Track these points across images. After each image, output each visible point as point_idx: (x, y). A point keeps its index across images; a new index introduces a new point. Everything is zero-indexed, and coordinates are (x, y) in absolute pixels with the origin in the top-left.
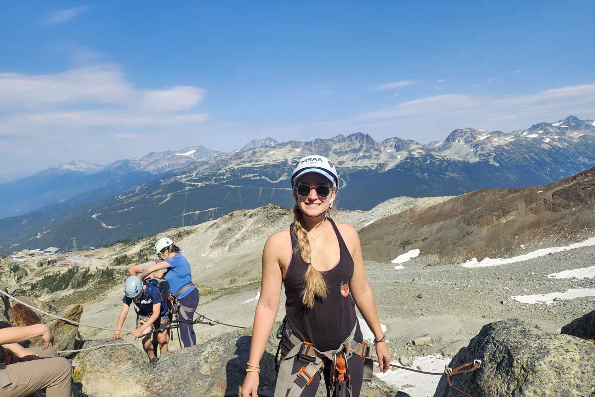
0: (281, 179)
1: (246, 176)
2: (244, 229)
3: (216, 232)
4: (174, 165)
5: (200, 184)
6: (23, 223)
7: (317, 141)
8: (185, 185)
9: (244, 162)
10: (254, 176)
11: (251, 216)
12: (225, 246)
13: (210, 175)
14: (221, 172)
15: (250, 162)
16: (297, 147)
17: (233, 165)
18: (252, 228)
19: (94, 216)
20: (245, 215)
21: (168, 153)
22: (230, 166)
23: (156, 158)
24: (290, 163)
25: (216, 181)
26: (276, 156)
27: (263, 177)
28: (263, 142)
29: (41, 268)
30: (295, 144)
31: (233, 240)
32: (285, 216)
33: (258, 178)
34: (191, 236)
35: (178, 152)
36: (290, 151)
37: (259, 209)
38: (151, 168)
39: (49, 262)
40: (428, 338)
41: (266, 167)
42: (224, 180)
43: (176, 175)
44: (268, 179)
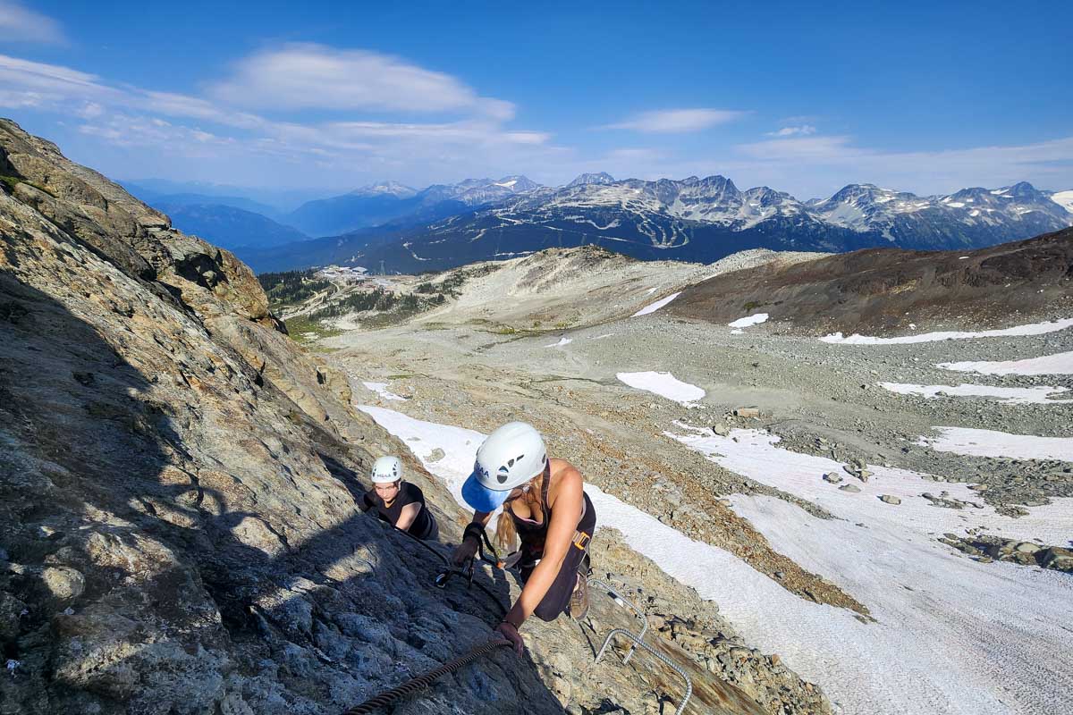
0: (611, 225)
1: (570, 218)
2: (558, 270)
3: (526, 270)
4: (490, 197)
5: (517, 222)
6: (339, 245)
7: (664, 181)
8: (501, 221)
9: (570, 200)
10: (579, 219)
11: (567, 256)
12: (533, 286)
13: (530, 212)
14: (542, 209)
15: (577, 200)
16: (636, 188)
17: (557, 203)
18: (567, 269)
19: (405, 245)
20: (560, 254)
21: (486, 181)
22: (553, 203)
23: (472, 187)
24: (624, 206)
25: (535, 219)
26: (608, 196)
27: (590, 221)
28: (596, 177)
29: (349, 287)
30: (634, 183)
31: (543, 281)
32: (607, 260)
33: (583, 221)
34: (499, 271)
35: (496, 182)
36: (627, 192)
37: (578, 249)
38: (467, 197)
39: (357, 282)
40: (756, 411)
41: (594, 209)
42: (544, 219)
43: (492, 208)
44: (594, 224)
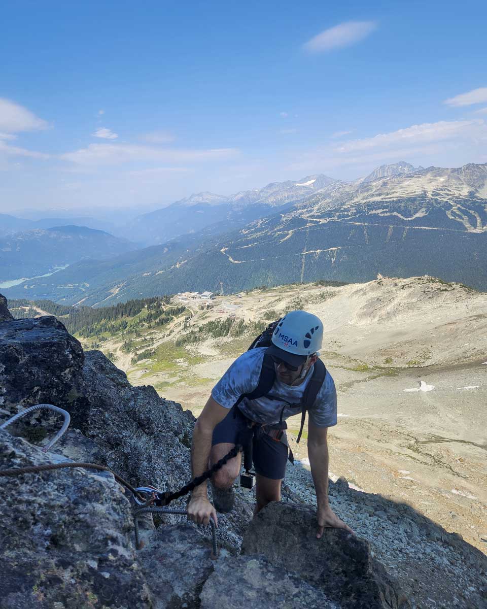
0: (418, 215)
1: (374, 212)
4: (292, 197)
5: (322, 221)
7: (469, 166)
8: (306, 222)
9: (372, 195)
10: (383, 212)
13: (333, 211)
14: (346, 207)
15: (380, 195)
16: (441, 176)
17: (359, 199)
19: (222, 250)
21: (287, 183)
22: (356, 200)
23: (275, 190)
24: (429, 195)
25: (339, 217)
26: (412, 187)
27: (395, 213)
28: (395, 167)
30: (437, 172)
33: (388, 214)
35: (298, 183)
36: (431, 181)
38: (271, 200)
41: (399, 201)
42: (348, 216)
43: (296, 209)
44: (400, 216)
